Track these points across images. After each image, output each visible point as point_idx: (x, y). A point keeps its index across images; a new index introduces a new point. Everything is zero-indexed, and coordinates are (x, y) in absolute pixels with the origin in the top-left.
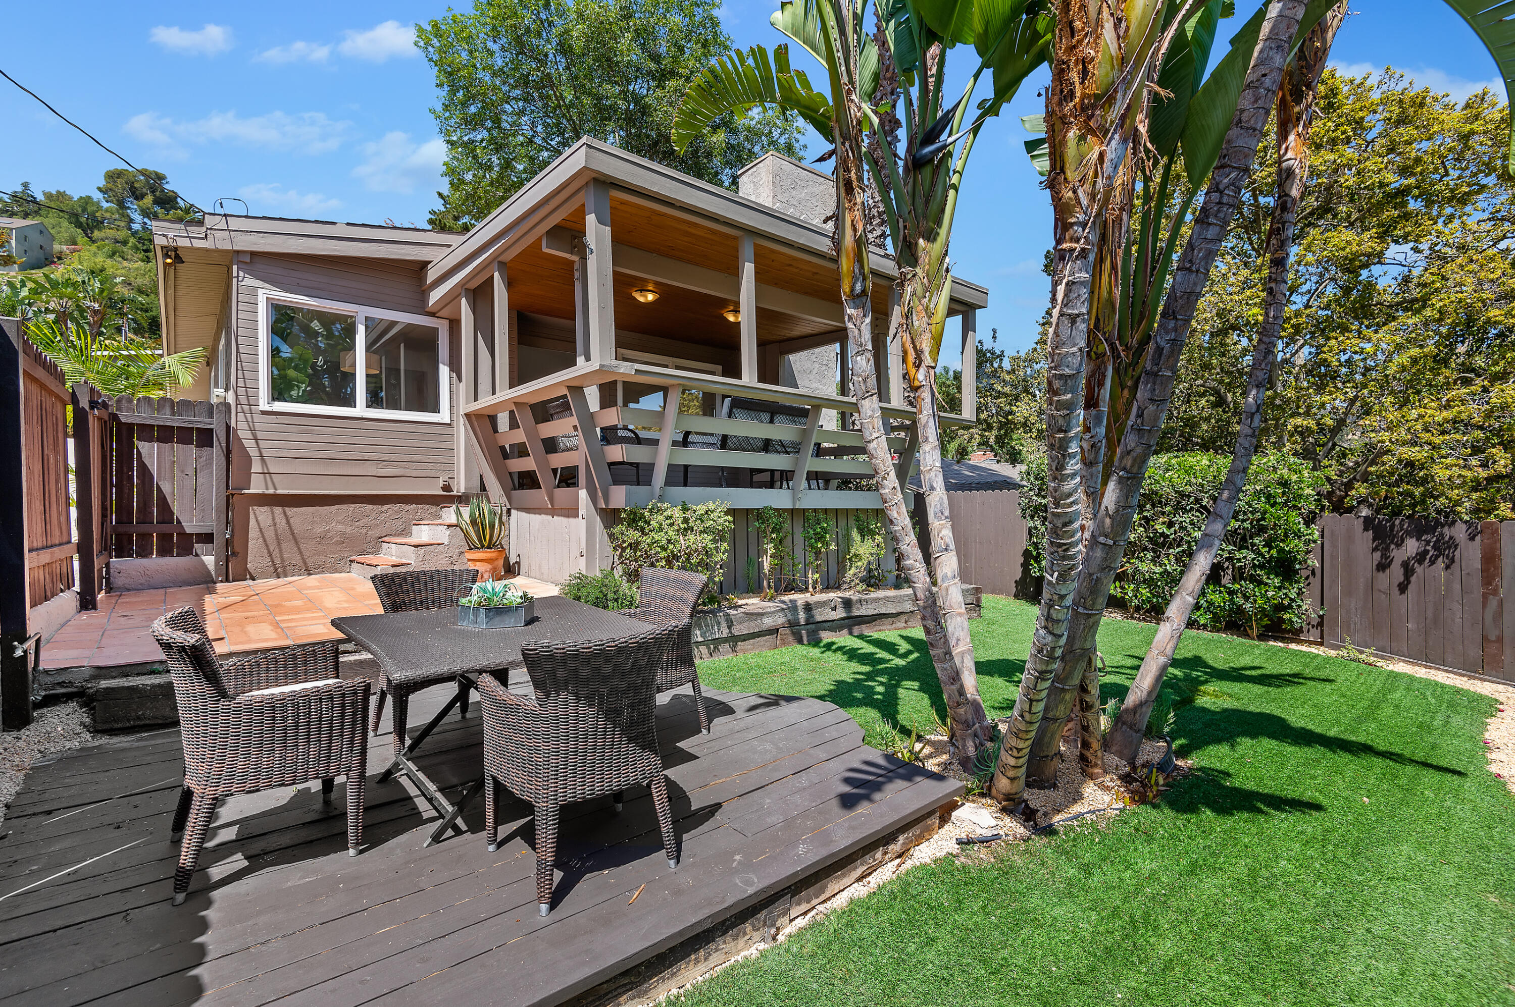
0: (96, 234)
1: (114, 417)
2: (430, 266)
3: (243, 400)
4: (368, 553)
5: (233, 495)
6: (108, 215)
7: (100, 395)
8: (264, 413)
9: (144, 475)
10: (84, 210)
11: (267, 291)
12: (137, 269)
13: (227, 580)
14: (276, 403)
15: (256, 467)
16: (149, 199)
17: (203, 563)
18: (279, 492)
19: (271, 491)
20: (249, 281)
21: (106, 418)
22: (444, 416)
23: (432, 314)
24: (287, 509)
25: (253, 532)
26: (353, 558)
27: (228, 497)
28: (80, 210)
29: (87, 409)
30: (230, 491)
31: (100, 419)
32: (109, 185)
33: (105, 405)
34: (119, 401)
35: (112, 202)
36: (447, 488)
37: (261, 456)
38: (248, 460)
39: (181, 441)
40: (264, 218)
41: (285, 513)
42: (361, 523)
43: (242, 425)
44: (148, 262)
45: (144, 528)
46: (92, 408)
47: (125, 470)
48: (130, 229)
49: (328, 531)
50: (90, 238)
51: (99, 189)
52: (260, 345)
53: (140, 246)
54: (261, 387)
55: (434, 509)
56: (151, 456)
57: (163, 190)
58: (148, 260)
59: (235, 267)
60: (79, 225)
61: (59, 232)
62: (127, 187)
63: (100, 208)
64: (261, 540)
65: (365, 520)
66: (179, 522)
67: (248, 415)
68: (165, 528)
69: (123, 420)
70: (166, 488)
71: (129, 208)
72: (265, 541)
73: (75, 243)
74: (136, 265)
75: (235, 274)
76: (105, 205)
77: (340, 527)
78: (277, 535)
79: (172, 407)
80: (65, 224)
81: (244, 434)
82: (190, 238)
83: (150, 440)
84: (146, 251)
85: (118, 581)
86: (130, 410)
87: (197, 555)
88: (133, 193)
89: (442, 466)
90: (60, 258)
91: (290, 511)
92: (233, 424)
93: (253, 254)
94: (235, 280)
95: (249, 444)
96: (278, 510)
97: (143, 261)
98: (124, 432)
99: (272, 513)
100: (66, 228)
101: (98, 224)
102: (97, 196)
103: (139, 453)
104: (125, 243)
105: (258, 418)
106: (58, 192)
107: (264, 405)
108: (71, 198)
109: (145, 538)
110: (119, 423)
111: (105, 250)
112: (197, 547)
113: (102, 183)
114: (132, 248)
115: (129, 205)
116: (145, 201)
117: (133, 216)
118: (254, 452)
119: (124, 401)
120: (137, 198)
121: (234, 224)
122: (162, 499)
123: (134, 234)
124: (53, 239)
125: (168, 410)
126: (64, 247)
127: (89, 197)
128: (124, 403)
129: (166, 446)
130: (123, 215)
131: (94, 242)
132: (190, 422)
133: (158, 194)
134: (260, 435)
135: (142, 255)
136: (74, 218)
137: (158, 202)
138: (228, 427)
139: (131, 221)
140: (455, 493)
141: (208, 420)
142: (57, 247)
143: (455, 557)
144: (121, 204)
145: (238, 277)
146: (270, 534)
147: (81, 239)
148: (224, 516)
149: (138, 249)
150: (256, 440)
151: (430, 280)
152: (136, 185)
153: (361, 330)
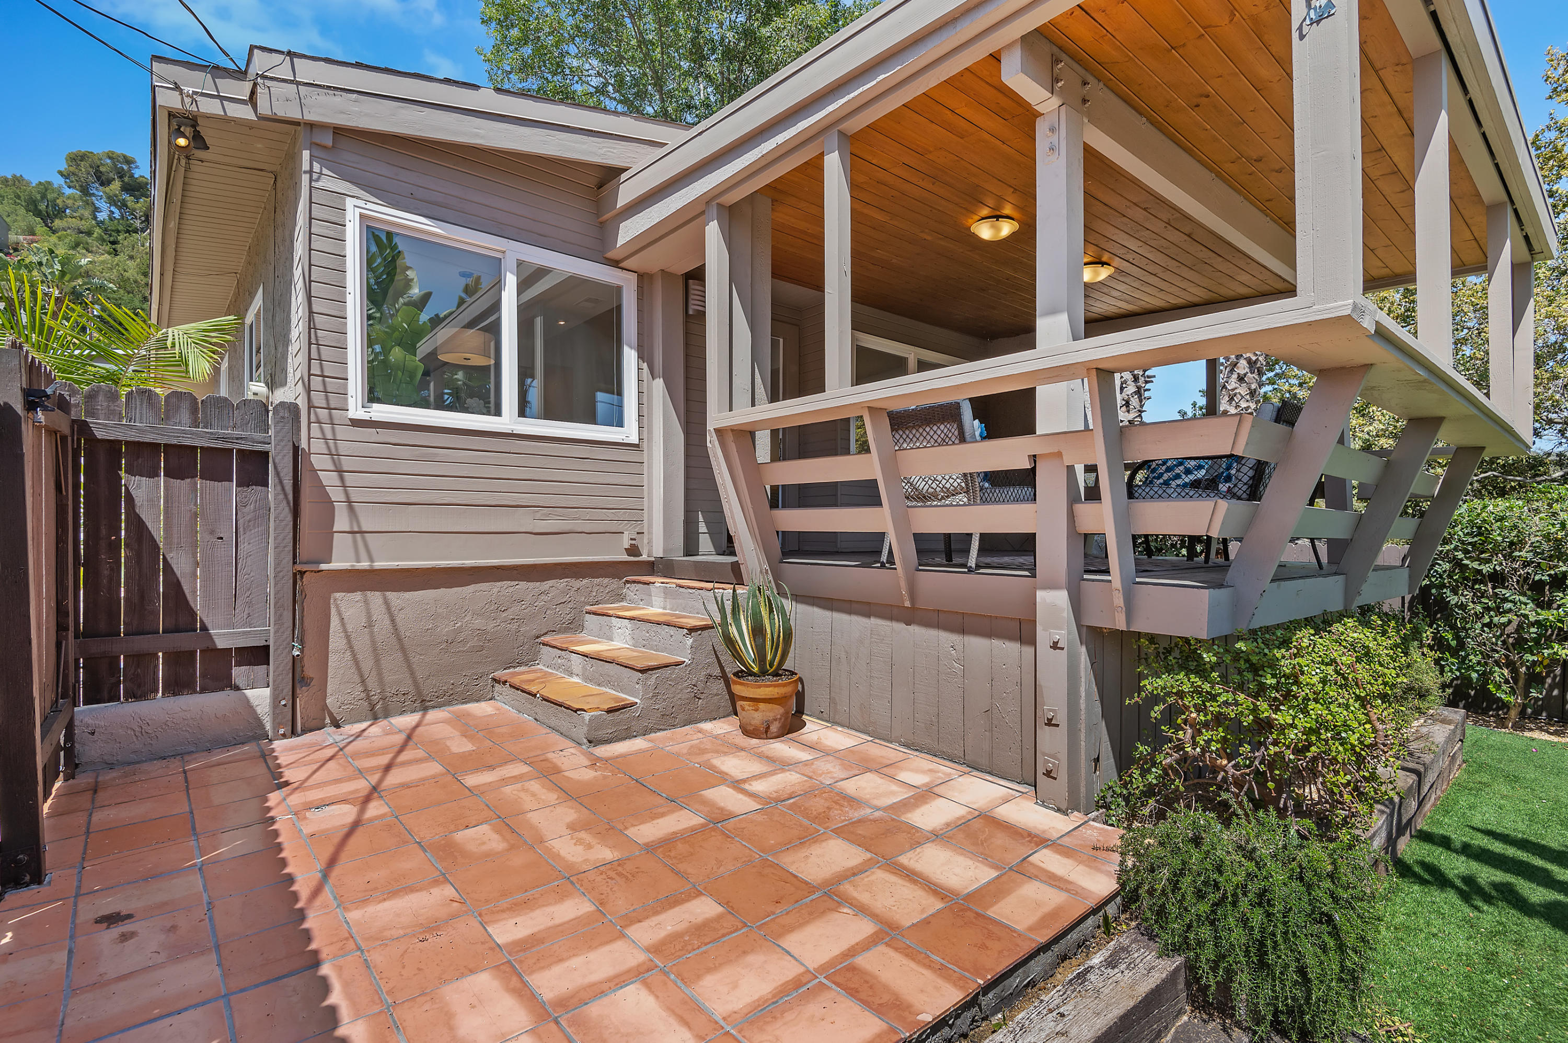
0: (57, 223)
1: (82, 428)
2: (624, 176)
3: (318, 398)
4: (520, 664)
5: (302, 573)
6: (70, 202)
7: (50, 380)
8: (356, 423)
9: (140, 540)
10: (44, 196)
11: (361, 203)
12: (103, 262)
13: (294, 733)
14: (376, 406)
15: (341, 522)
16: (116, 186)
17: (247, 704)
18: (378, 565)
19: (364, 565)
20: (330, 182)
21: (66, 430)
22: (629, 432)
23: (615, 263)
24: (390, 595)
25: (336, 641)
26: (498, 674)
27: (295, 575)
28: (38, 197)
29: (19, 407)
30: (299, 567)
31: (52, 432)
32: (72, 169)
33: (63, 405)
34: (91, 397)
35: (74, 187)
36: (633, 550)
37: (349, 502)
38: (328, 505)
39: (208, 475)
40: (358, 65)
41: (387, 603)
42: (509, 614)
43: (318, 446)
44: (116, 255)
45: (142, 643)
46: (31, 406)
47: (104, 531)
48: (95, 218)
49: (459, 631)
50: (50, 228)
51: (61, 173)
52: (350, 299)
53: (105, 237)
54: (351, 375)
55: (614, 584)
56: (153, 503)
57: (132, 176)
58: (116, 253)
59: (306, 154)
60: (38, 213)
61: (15, 221)
62: (92, 171)
63: (60, 194)
64: (348, 653)
65: (516, 609)
66: (204, 628)
67: (327, 427)
68: (182, 641)
69: (100, 434)
70: (180, 564)
71: (93, 195)
72: (354, 655)
73: (33, 234)
74: (102, 258)
75: (306, 166)
76: (68, 191)
77: (478, 623)
78: (373, 642)
79: (194, 410)
80: (22, 211)
81: (320, 461)
82: (222, 99)
83: (153, 473)
84: (113, 243)
85: (89, 750)
86: (111, 414)
87: (237, 688)
88: (98, 178)
89: (626, 515)
90: (16, 250)
91: (396, 598)
92: (304, 444)
93: (339, 132)
94: (305, 178)
95: (329, 479)
96: (376, 597)
97: (109, 254)
98: (102, 457)
99: (366, 602)
100: (23, 218)
101: (60, 213)
102: (58, 181)
103: (130, 499)
104: (89, 233)
105: (343, 432)
106: (14, 176)
107: (356, 409)
108: (28, 183)
109: (142, 660)
110: (92, 441)
111: (67, 241)
112: (239, 673)
113: (63, 166)
114: (97, 239)
115: (94, 191)
116: (112, 187)
117: (98, 204)
118: (336, 494)
119: (101, 398)
120: (102, 184)
121: (307, 71)
122: (174, 586)
123: (100, 224)
124: (9, 228)
125: (185, 416)
126: (21, 238)
127: (49, 183)
128: (101, 401)
129: (181, 485)
130: (87, 203)
131: (54, 232)
132: (224, 439)
133: (126, 179)
134: (346, 463)
135: (108, 247)
136: (32, 206)
137: (126, 188)
138: (296, 449)
139: (96, 209)
140: (644, 557)
141: (259, 436)
142: (12, 237)
143: (701, 685)
144: (85, 191)
145: (311, 172)
146: (362, 643)
147: (40, 229)
148: (288, 615)
149: (104, 240)
150: (340, 472)
151: (622, 201)
152: (102, 169)
153: (511, 281)
